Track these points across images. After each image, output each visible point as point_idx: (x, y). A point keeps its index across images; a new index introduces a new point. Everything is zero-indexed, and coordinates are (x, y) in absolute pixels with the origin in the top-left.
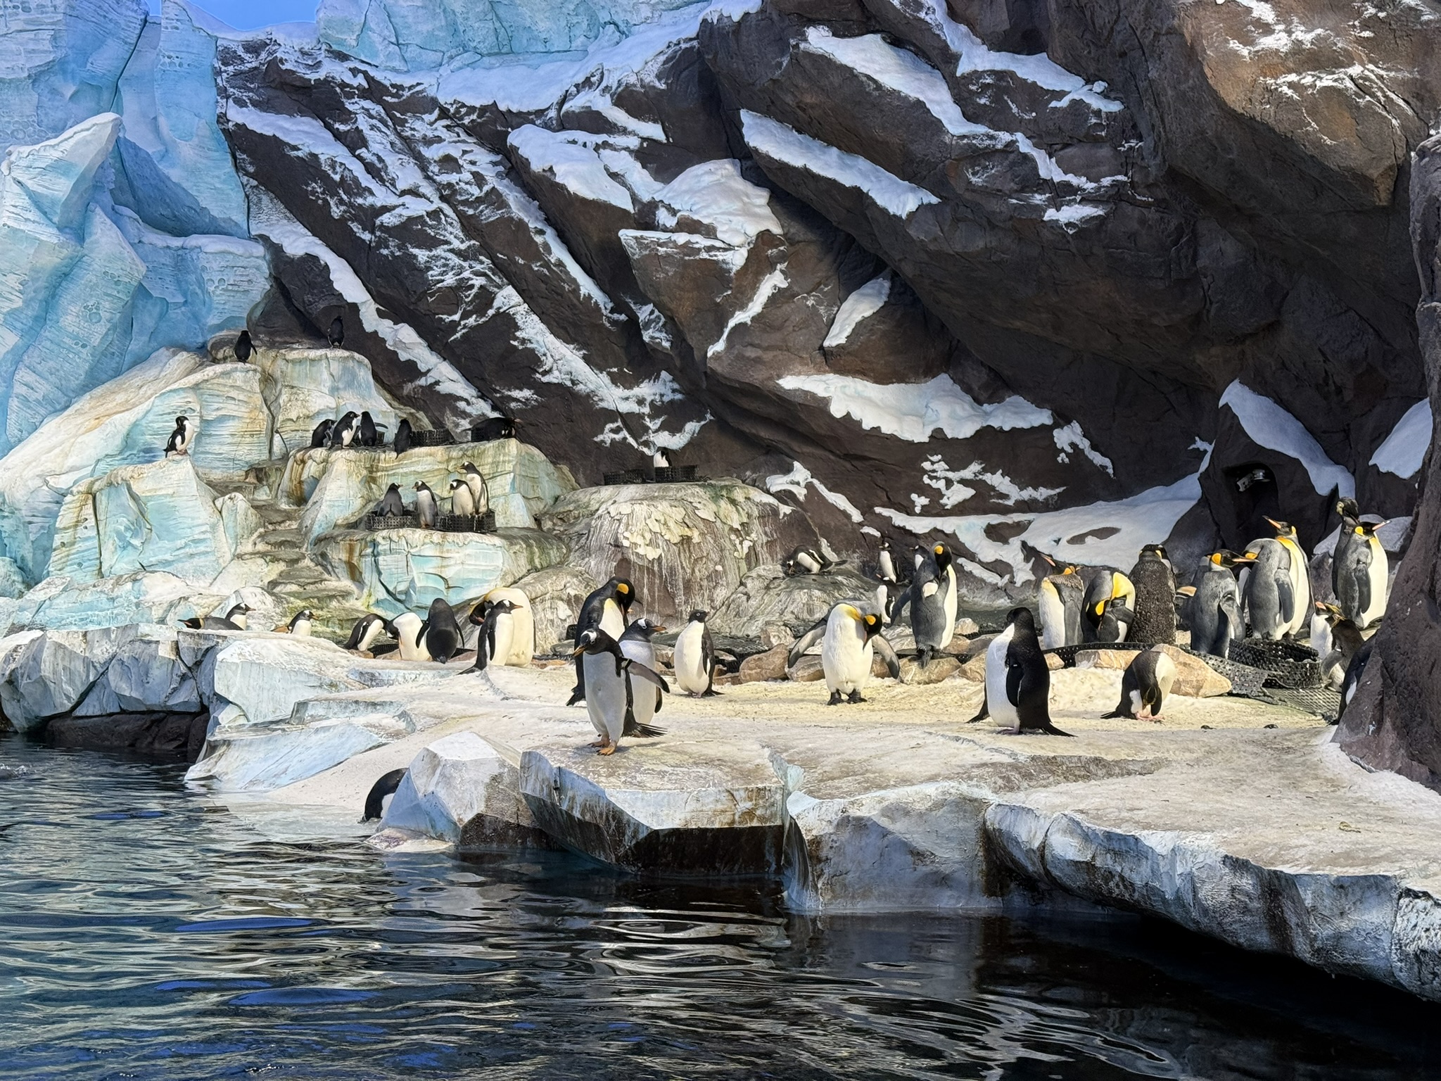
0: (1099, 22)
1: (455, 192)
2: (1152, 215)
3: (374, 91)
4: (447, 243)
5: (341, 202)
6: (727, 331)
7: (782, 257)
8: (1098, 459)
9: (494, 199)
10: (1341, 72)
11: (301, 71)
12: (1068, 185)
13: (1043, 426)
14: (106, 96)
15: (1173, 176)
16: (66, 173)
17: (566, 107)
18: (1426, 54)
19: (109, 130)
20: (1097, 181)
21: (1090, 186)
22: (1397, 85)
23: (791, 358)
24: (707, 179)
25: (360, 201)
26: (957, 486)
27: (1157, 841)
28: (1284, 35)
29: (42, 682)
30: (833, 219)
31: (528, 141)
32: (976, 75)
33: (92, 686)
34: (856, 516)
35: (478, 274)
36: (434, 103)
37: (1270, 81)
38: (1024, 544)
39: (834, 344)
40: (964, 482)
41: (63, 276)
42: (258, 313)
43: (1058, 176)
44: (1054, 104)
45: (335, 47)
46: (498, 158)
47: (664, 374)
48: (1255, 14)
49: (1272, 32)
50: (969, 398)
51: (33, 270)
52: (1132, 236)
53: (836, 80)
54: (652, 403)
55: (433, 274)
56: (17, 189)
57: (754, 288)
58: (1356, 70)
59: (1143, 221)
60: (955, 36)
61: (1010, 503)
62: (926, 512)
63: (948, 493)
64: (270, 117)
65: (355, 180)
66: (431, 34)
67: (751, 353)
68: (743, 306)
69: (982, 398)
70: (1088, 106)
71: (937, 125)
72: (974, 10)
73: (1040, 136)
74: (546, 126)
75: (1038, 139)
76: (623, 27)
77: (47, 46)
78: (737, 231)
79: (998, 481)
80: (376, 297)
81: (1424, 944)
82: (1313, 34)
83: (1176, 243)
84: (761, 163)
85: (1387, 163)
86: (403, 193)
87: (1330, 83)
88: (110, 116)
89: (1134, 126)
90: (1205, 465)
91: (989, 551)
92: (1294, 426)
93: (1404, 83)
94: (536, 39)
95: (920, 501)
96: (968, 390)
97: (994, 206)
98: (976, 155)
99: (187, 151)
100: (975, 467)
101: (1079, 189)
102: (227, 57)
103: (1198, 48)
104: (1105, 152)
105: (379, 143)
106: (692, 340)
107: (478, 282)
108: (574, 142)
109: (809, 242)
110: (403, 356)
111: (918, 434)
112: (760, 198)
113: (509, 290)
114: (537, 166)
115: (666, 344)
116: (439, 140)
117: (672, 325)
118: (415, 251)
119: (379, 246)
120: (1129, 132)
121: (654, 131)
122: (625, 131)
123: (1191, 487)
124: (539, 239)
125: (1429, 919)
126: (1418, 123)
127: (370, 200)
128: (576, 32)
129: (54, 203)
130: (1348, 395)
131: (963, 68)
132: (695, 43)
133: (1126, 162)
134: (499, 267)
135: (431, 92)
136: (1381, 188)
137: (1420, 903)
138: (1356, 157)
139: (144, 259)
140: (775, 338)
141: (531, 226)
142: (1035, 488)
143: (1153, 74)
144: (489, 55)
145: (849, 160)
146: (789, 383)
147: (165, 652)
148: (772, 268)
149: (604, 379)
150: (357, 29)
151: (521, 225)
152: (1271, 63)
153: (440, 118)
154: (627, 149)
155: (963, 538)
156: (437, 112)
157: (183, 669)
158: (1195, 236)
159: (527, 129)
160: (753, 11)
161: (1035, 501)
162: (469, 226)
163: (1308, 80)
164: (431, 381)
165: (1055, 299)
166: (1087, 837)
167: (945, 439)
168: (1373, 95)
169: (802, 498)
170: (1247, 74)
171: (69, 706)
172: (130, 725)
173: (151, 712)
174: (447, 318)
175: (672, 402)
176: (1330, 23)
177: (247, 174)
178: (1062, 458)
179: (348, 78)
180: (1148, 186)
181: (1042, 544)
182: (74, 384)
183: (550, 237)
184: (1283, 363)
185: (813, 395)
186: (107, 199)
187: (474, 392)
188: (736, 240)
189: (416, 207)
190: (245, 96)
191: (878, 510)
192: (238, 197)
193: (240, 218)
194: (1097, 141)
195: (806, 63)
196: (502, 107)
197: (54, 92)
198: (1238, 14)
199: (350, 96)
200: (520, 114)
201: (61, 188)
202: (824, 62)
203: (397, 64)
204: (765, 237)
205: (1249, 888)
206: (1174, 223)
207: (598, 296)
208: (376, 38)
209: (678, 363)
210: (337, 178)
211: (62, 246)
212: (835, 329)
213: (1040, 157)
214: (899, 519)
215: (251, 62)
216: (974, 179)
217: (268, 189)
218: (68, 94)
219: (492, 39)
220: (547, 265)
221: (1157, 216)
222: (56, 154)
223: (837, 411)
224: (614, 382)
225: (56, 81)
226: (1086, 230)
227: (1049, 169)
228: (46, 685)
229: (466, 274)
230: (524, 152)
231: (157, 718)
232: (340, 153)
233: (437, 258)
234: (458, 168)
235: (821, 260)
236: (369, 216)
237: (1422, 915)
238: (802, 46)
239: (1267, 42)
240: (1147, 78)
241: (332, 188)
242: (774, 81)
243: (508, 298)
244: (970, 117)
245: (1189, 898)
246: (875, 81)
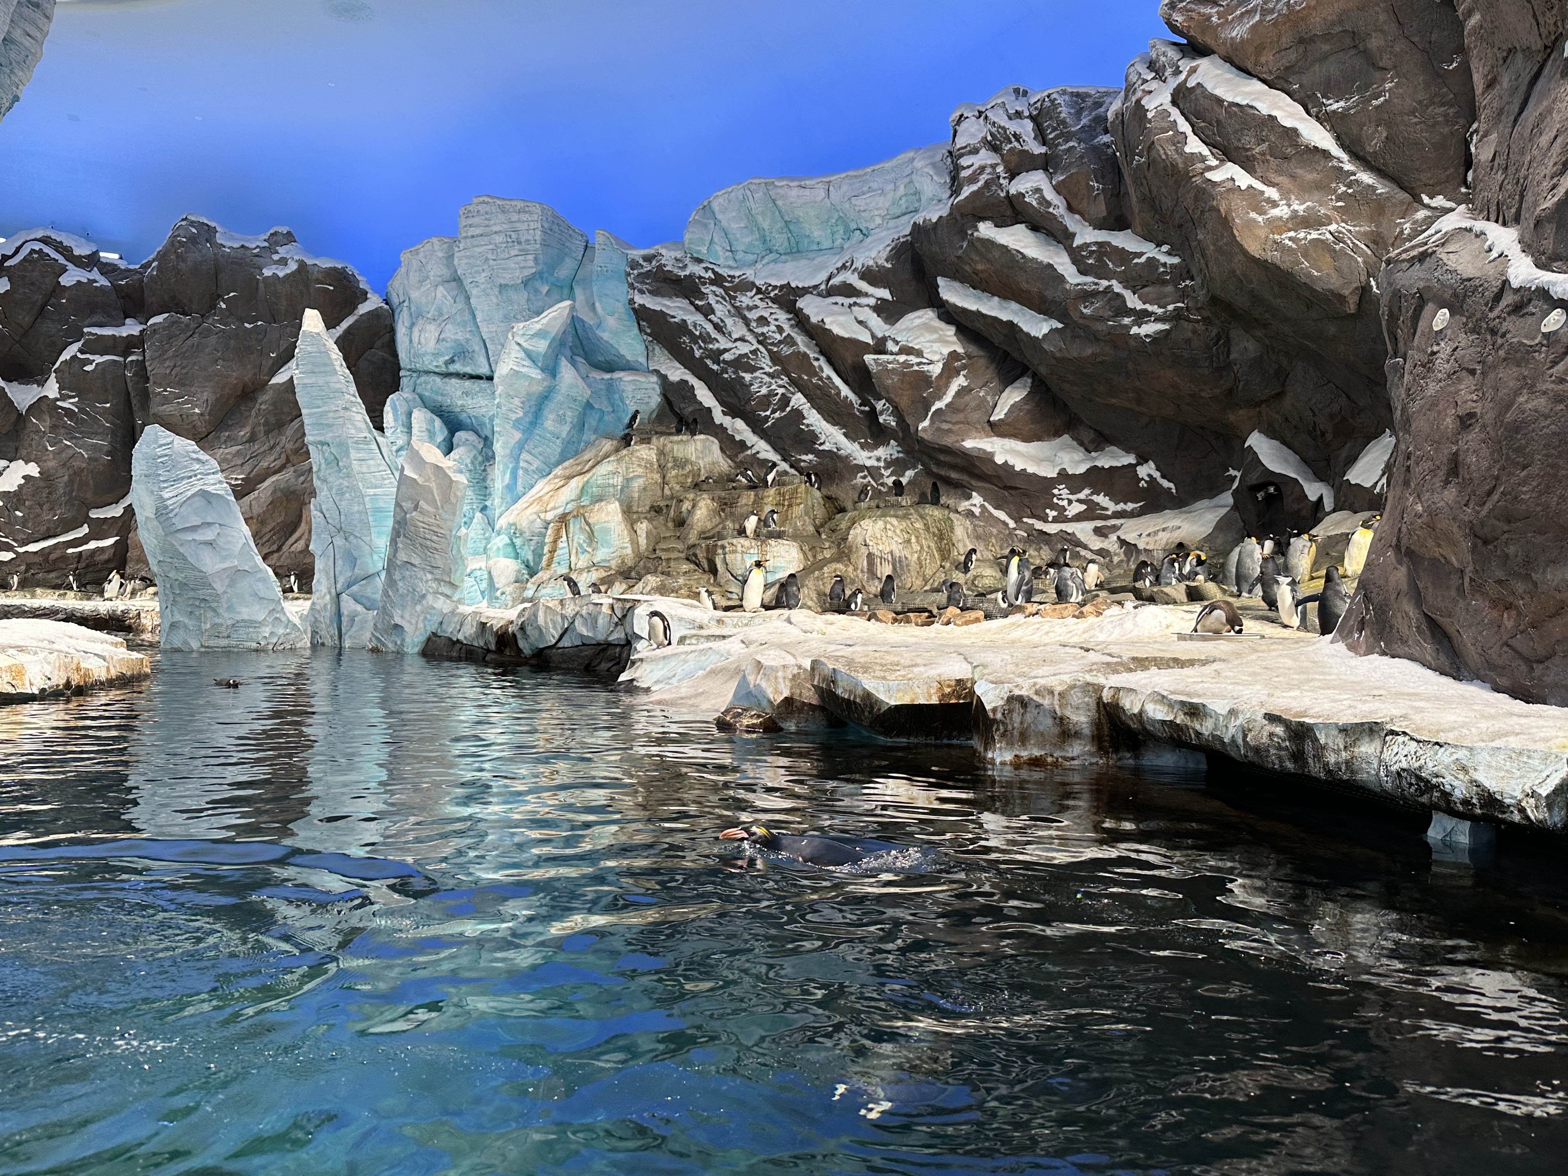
0: (1164, 207)
1: (766, 338)
2: (1200, 327)
3: (718, 280)
4: (762, 368)
5: (700, 347)
6: (930, 414)
7: (964, 367)
8: (1166, 484)
9: (789, 341)
10: (1323, 229)
11: (676, 271)
12: (1146, 310)
13: (1130, 464)
14: (566, 291)
15: (1214, 300)
16: (544, 338)
17: (831, 283)
18: (1380, 214)
19: (567, 311)
20: (1164, 307)
21: (1160, 311)
22: (1360, 236)
23: (970, 427)
24: (918, 322)
25: (711, 346)
26: (1075, 504)
27: (1219, 706)
28: (1285, 207)
29: (539, 628)
30: (996, 341)
31: (810, 306)
32: (1086, 245)
33: (567, 629)
34: (1012, 524)
35: (780, 386)
36: (753, 284)
37: (1277, 237)
38: (1119, 538)
39: (997, 418)
40: (1079, 501)
41: (544, 398)
42: (654, 415)
43: (1139, 306)
44: (1136, 261)
45: (695, 255)
46: (790, 316)
47: (892, 442)
48: (1266, 195)
49: (1278, 206)
50: (1082, 449)
51: (528, 394)
52: (1188, 341)
53: (997, 254)
54: (885, 460)
55: (754, 388)
56: (517, 348)
57: (947, 386)
58: (1333, 227)
59: (1194, 331)
60: (1072, 223)
61: (1109, 513)
62: (1055, 520)
63: (1069, 508)
64: (659, 299)
65: (708, 334)
66: (751, 244)
67: (945, 426)
68: (940, 398)
69: (1090, 448)
70: (1158, 261)
71: (1061, 278)
72: (1084, 205)
73: (1127, 281)
74: (819, 295)
75: (1127, 283)
76: (865, 231)
77: (531, 263)
78: (936, 352)
79: (1102, 499)
80: (722, 403)
81: (1404, 765)
82: (1304, 206)
83: (1216, 344)
84: (950, 309)
85: (1355, 285)
86: (736, 340)
87: (1316, 236)
88: (567, 303)
89: (1188, 272)
90: (1235, 485)
91: (1096, 543)
92: (1294, 458)
93: (1365, 233)
94: (813, 242)
95: (1052, 514)
96: (1082, 444)
97: (1099, 327)
98: (1086, 296)
99: (611, 322)
100: (1087, 491)
101: (1153, 313)
102: (634, 265)
103: (1230, 219)
104: (1169, 289)
105: (721, 310)
106: (909, 420)
107: (781, 391)
108: (836, 303)
109: (981, 357)
110: (738, 438)
111: (1051, 473)
112: (951, 331)
113: (799, 395)
114: (814, 320)
115: (893, 424)
116: (756, 307)
117: (897, 412)
118: (743, 375)
119: (722, 373)
120: (1184, 276)
121: (885, 294)
122: (866, 295)
123: (1227, 498)
124: (816, 364)
125: (1406, 749)
126: (1375, 259)
127: (717, 345)
128: (837, 236)
129: (538, 354)
130: (1329, 436)
131: (1077, 242)
132: (909, 238)
133: (1183, 295)
134: (793, 382)
135: (751, 279)
136: (1351, 302)
137: (1401, 739)
138: (1334, 282)
139: (589, 386)
140: (960, 417)
141: (811, 356)
142: (1125, 503)
143: (1200, 237)
144: (785, 254)
145: (1005, 304)
146: (969, 444)
147: (605, 610)
148: (958, 374)
149: (856, 446)
150: (707, 243)
151: (805, 355)
152: (1277, 225)
153: (756, 294)
154: (868, 305)
155: (1080, 535)
156: (754, 290)
157: (616, 620)
158: (1228, 341)
159: (808, 297)
160: (945, 215)
161: (1125, 511)
162: (775, 358)
163: (1302, 235)
164: (754, 451)
165: (1138, 383)
166: (1171, 705)
167: (1067, 475)
168: (1344, 243)
169: (977, 514)
170: (1262, 233)
171: (554, 641)
172: (588, 652)
173: (599, 644)
174: (763, 414)
175: (897, 458)
176: (1316, 198)
177: (646, 334)
178: (1142, 484)
179: (703, 274)
180: (1198, 309)
181: (1130, 538)
182: (553, 460)
183: (823, 362)
184: (1287, 419)
185: (984, 451)
186: (568, 353)
187: (779, 457)
188: (935, 358)
189: (744, 349)
190: (644, 287)
191: (1025, 520)
192: (641, 348)
193: (642, 360)
194: (1164, 283)
195: (978, 245)
196: (793, 285)
197: (537, 291)
198: (1255, 195)
199: (704, 284)
200: (804, 288)
201: (542, 346)
202: (989, 244)
203: (731, 263)
204: (953, 355)
205: (1281, 734)
206: (1215, 332)
207: (852, 397)
208: (718, 248)
209: (900, 435)
210: (697, 333)
211: (544, 380)
212: (997, 410)
213: (1128, 295)
214: (1039, 525)
215: (647, 267)
216: (1085, 311)
217: (658, 342)
218: (544, 292)
219: (786, 244)
220: (821, 379)
221: (1204, 328)
222: (538, 326)
223: (999, 460)
224: (862, 448)
225: (538, 284)
226: (1157, 339)
227: (1133, 301)
228: (541, 630)
229: (773, 387)
230: (806, 311)
231: (603, 648)
232: (699, 318)
233: (756, 378)
234: (768, 324)
235: (987, 368)
236: (716, 355)
237: (1402, 746)
238: (976, 234)
239: (1275, 212)
240: (1196, 239)
241: (694, 339)
242: (959, 257)
243: (798, 400)
244: (1082, 272)
245: (1240, 741)
246: (1021, 253)
